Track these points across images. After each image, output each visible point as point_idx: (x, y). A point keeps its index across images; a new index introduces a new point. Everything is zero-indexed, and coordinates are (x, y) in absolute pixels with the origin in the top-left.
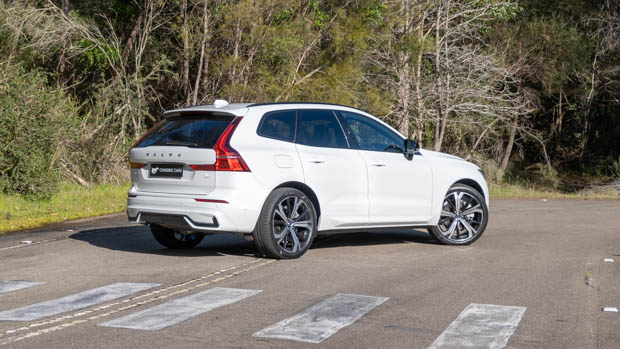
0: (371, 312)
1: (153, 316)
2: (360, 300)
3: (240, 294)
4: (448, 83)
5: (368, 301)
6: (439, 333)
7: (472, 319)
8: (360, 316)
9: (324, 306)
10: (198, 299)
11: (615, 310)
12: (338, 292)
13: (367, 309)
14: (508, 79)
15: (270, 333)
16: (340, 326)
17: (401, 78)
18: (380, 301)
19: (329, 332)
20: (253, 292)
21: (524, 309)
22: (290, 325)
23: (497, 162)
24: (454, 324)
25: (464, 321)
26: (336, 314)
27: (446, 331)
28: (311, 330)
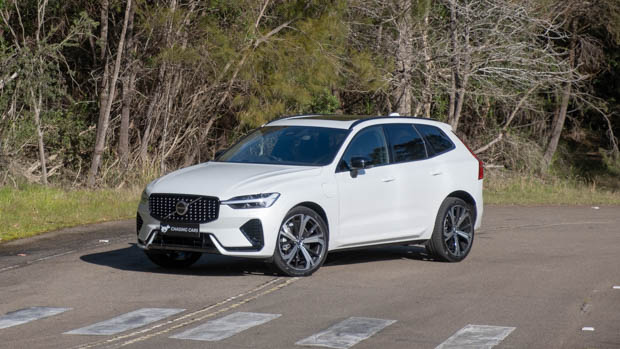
0: (382, 331)
1: (204, 332)
2: (371, 322)
3: (264, 318)
4: (468, 38)
5: (379, 323)
6: (438, 344)
7: (468, 335)
8: (374, 333)
9: (341, 326)
10: (230, 321)
11: (592, 329)
12: (350, 316)
13: (379, 328)
14: (552, 34)
15: (308, 342)
16: (360, 339)
17: (402, 32)
18: (389, 323)
19: (352, 343)
20: (274, 316)
21: (514, 328)
22: (319, 338)
23: (541, 145)
24: (451, 338)
25: (459, 336)
26: (354, 330)
27: (445, 343)
28: (338, 341)
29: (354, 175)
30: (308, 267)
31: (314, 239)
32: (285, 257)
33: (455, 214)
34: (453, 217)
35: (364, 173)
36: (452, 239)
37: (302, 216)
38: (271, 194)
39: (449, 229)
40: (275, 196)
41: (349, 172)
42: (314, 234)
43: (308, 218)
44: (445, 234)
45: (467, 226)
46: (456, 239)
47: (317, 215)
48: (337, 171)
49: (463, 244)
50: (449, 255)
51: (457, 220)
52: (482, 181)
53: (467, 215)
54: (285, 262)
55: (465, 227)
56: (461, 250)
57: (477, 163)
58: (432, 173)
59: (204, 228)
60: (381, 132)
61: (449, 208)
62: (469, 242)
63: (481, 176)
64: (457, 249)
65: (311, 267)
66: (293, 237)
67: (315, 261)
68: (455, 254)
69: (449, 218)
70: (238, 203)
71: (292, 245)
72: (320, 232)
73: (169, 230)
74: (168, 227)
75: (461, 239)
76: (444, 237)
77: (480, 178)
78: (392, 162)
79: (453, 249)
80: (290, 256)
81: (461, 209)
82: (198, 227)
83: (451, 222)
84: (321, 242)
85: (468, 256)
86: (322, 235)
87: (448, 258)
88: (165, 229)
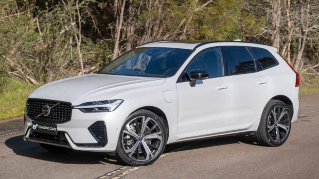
29: (193, 85)
30: (148, 158)
31: (155, 136)
32: (127, 151)
33: (277, 112)
34: (275, 114)
35: (202, 83)
36: (274, 130)
37: (144, 117)
38: (115, 100)
39: (272, 123)
40: (119, 102)
41: (189, 82)
42: (154, 131)
43: (149, 119)
44: (269, 127)
45: (286, 120)
46: (277, 129)
47: (156, 116)
48: (178, 81)
49: (283, 133)
50: (271, 141)
51: (278, 117)
52: (298, 87)
53: (286, 112)
54: (127, 154)
55: (285, 121)
56: (281, 137)
57: (295, 75)
58: (258, 83)
59: (60, 128)
60: (219, 52)
61: (272, 108)
62: (287, 131)
63: (297, 84)
64: (278, 137)
65: (150, 158)
66: (135, 135)
67: (154, 154)
68: (276, 141)
69: (272, 115)
70: (88, 108)
71: (135, 141)
72: (159, 131)
73: (38, 127)
74: (37, 125)
75: (281, 130)
76: (267, 129)
77: (296, 86)
78: (227, 74)
79: (274, 137)
80: (132, 150)
81: (281, 109)
82: (56, 127)
83: (273, 118)
84: (160, 138)
85: (285, 143)
86: (160, 133)
87: (270, 144)
88: (35, 127)
